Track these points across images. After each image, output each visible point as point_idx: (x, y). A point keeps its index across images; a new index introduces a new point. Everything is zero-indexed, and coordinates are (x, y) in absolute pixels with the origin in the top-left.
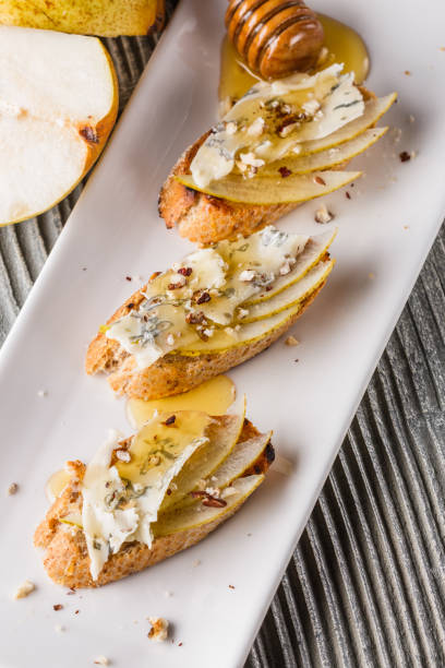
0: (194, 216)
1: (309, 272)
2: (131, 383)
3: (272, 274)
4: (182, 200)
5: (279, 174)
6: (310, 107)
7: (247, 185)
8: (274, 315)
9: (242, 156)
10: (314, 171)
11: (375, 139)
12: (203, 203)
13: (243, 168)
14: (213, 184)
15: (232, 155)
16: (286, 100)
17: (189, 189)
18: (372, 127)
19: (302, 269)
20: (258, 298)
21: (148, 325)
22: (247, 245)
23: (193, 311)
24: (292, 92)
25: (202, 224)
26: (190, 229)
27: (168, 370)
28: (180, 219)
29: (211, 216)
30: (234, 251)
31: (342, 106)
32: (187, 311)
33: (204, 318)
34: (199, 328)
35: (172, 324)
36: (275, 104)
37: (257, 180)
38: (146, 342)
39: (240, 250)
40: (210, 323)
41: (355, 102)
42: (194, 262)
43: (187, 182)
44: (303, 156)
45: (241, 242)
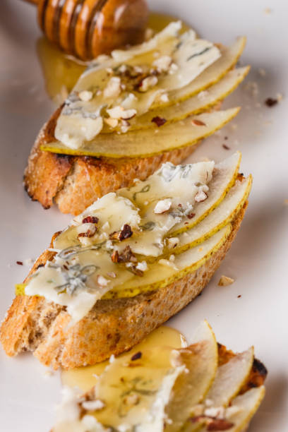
0: (74, 186)
1: (228, 193)
2: (65, 350)
3: (188, 203)
4: (56, 171)
5: (153, 124)
6: (161, 63)
7: (123, 140)
8: (207, 238)
9: (109, 111)
10: (189, 116)
11: (241, 78)
12: (80, 167)
13: (113, 123)
14: (87, 144)
15: (98, 113)
16: (132, 63)
17: (60, 156)
18: (231, 69)
19: (218, 193)
20: (183, 226)
21: (71, 273)
22: (148, 186)
23: (117, 248)
24: (136, 57)
25: (85, 190)
26: (72, 201)
27: (106, 321)
28: (57, 193)
29: (93, 178)
30: (135, 194)
31: (195, 55)
32: (110, 251)
33: (131, 253)
34: (129, 265)
35: (97, 268)
36: (123, 69)
37: (131, 135)
38: (75, 289)
39: (142, 191)
40: (140, 257)
41: (207, 50)
42: (95, 211)
43: (56, 148)
44: (172, 105)
45: (140, 185)
